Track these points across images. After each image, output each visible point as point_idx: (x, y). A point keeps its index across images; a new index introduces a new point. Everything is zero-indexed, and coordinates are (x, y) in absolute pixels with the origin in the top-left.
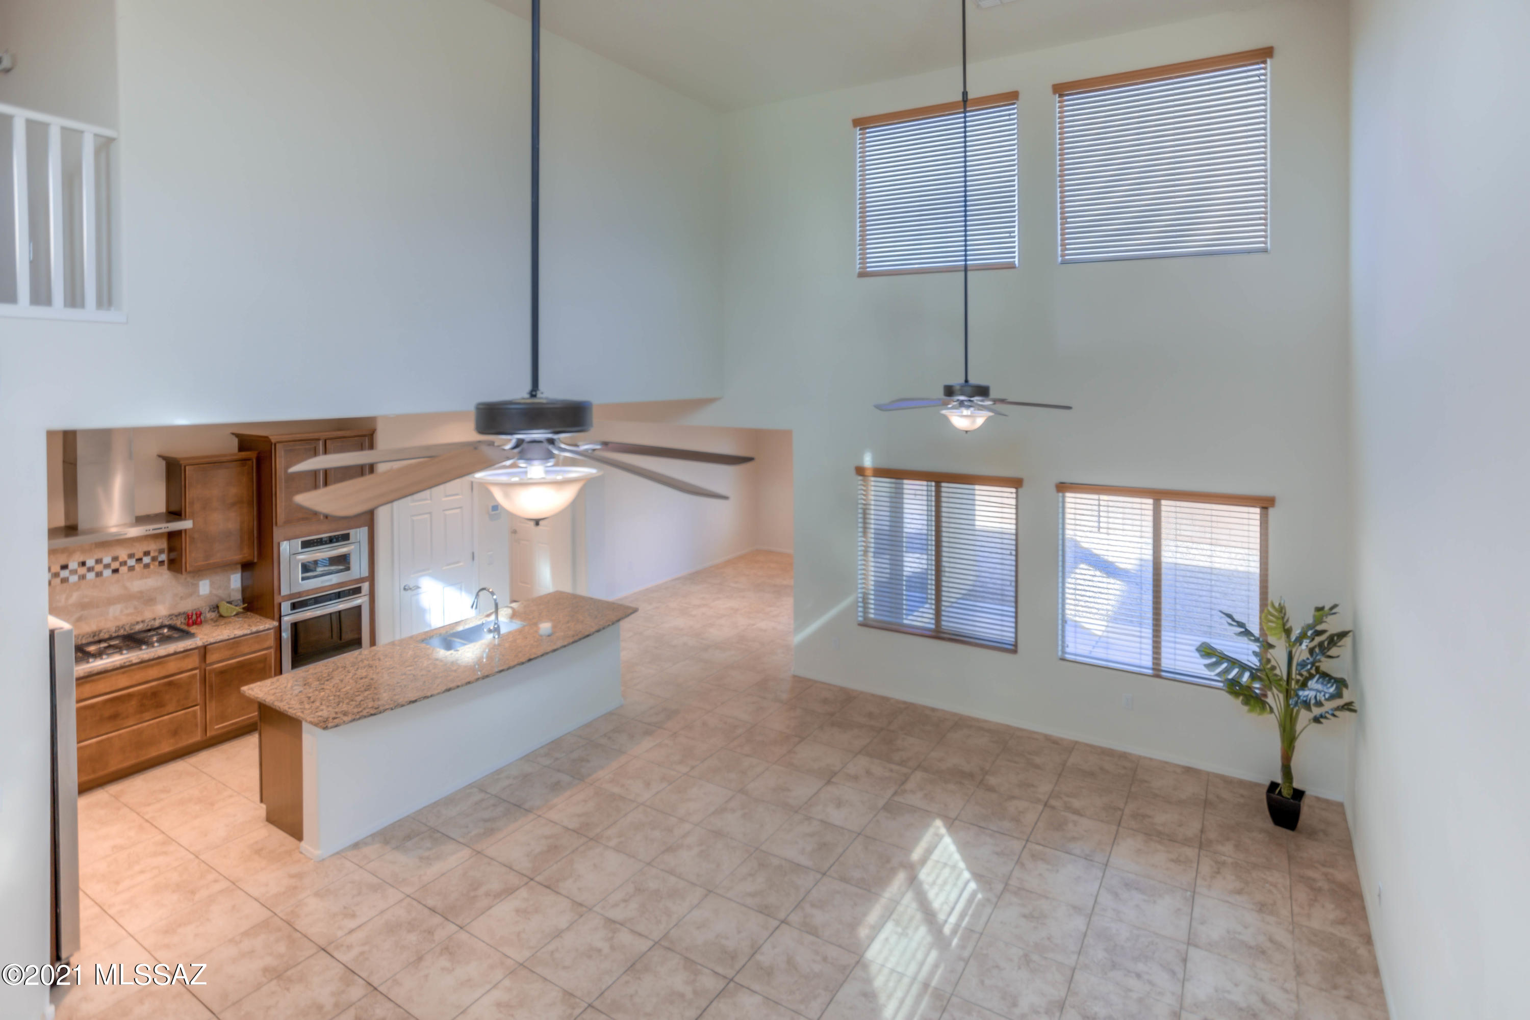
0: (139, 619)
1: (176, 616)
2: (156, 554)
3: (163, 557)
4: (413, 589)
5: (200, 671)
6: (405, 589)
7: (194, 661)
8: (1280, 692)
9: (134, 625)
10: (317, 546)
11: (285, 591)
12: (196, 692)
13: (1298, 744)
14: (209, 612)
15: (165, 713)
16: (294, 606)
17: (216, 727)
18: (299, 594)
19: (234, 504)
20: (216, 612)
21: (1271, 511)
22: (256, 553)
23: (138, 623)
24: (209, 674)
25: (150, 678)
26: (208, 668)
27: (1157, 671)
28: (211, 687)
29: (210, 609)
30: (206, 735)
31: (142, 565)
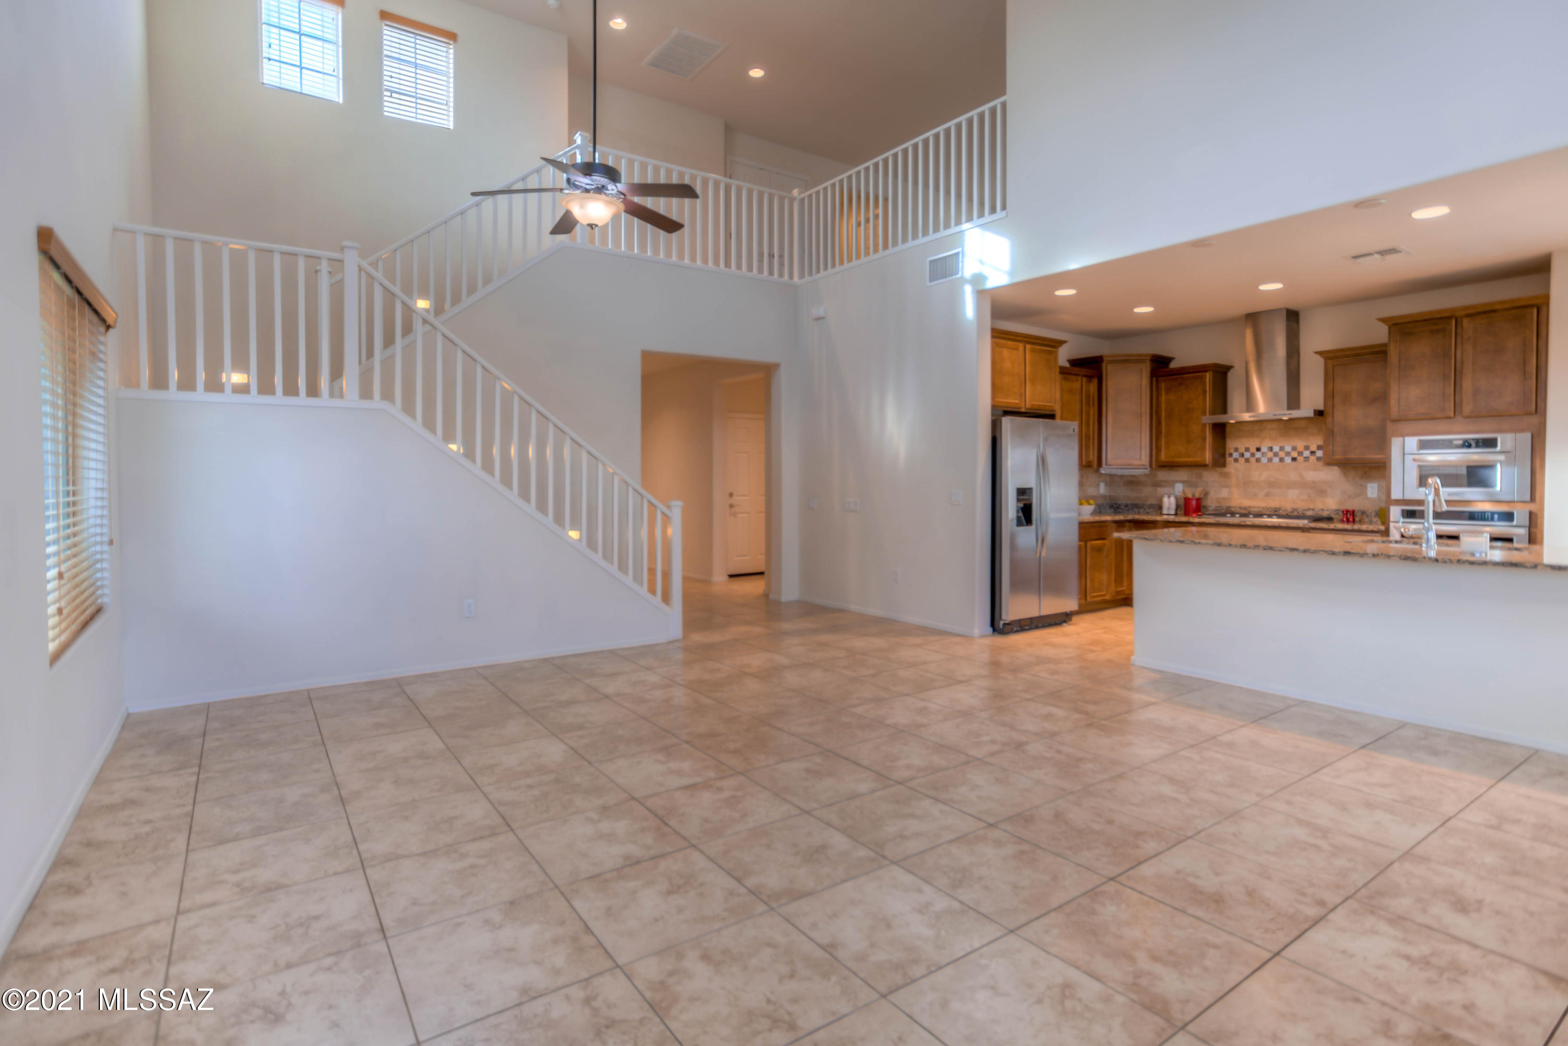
10: (1444, 448)
11: (1395, 495)
14: (1375, 516)
16: (1406, 514)
18: (1413, 502)
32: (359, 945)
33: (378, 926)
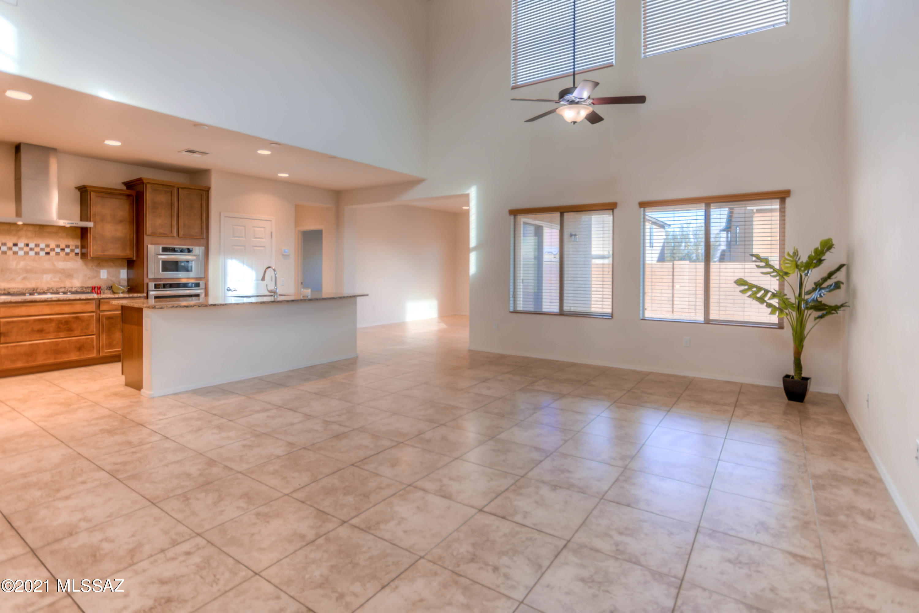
0: (62, 286)
1: (86, 288)
2: (74, 248)
3: (78, 251)
4: (232, 290)
5: (96, 314)
6: (228, 290)
7: (92, 307)
8: (794, 311)
9: (59, 288)
10: (172, 252)
11: (151, 276)
12: (93, 327)
13: (806, 343)
14: (106, 289)
15: (73, 335)
16: (157, 286)
17: (106, 351)
18: (160, 279)
19: (121, 222)
20: (111, 290)
21: (788, 200)
22: (135, 255)
23: (61, 288)
24: (102, 317)
25: (64, 312)
26: (101, 313)
27: (707, 321)
28: (103, 326)
29: (107, 288)
30: (99, 354)
31: (64, 253)
32: (714, 531)
33: (699, 535)
